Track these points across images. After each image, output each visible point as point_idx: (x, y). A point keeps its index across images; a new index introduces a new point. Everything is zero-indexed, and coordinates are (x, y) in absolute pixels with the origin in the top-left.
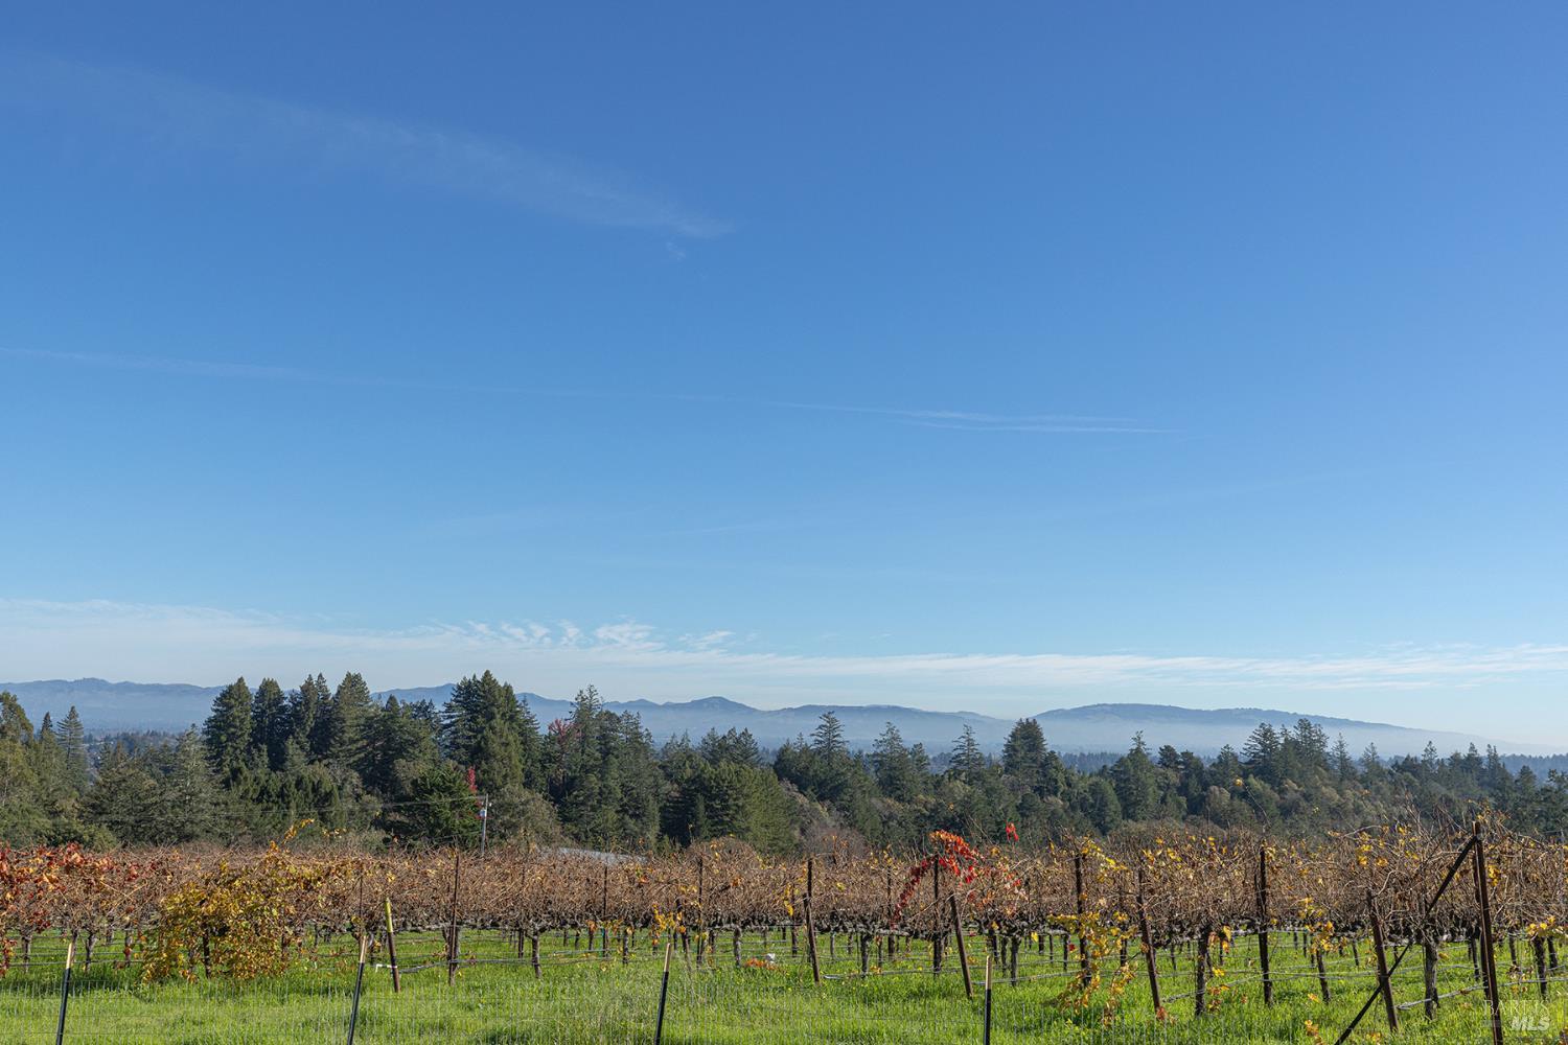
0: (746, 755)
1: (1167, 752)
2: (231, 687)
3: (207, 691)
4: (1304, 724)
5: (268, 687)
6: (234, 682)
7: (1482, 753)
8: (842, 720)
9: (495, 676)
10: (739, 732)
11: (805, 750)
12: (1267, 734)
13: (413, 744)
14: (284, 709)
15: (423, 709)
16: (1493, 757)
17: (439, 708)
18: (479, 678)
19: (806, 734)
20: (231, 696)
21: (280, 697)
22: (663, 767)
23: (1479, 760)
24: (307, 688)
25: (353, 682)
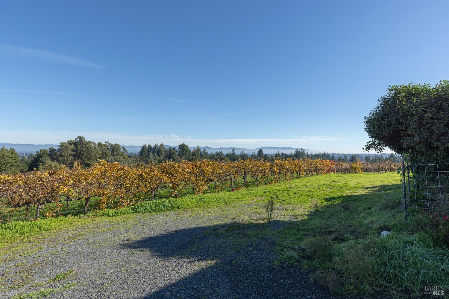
0: (222, 155)
1: (282, 153)
2: (144, 146)
3: (141, 147)
4: (302, 149)
5: (149, 146)
6: (144, 145)
7: (326, 153)
8: (235, 150)
9: (185, 143)
10: (221, 152)
11: (230, 154)
12: (297, 151)
13: (174, 154)
14: (152, 149)
15: (174, 149)
16: (328, 154)
17: (177, 148)
18: (182, 144)
19: (230, 152)
20: (144, 147)
21: (151, 147)
22: (210, 157)
23: (326, 154)
24: (155, 146)
25: (162, 145)
